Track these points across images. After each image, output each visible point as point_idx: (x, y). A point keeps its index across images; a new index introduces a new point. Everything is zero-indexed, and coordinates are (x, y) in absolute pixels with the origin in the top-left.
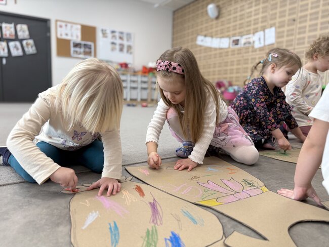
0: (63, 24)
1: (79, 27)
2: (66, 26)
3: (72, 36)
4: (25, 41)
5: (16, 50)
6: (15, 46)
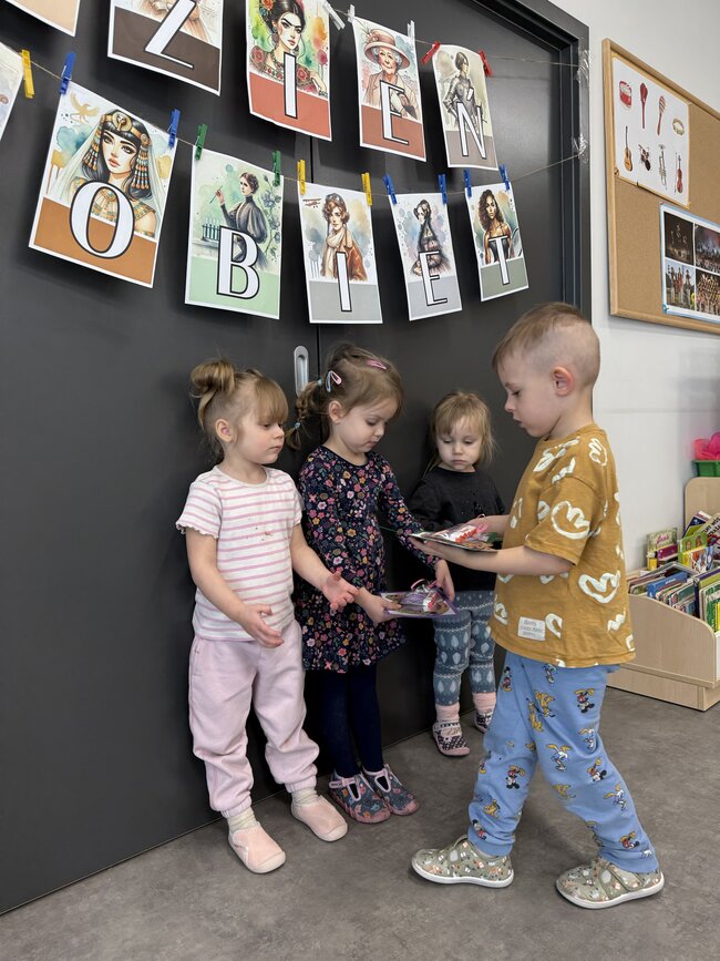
2: (644, 96)
3: (663, 172)
4: (478, 191)
5: (430, 267)
6: (423, 227)
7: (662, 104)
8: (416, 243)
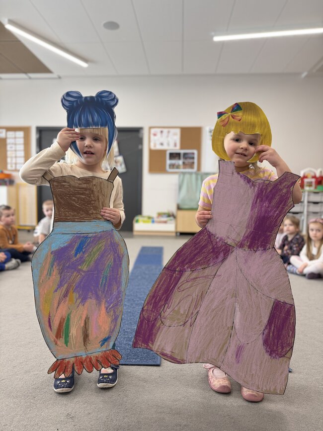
1: (178, 131)
2: (162, 132)
7: (169, 132)
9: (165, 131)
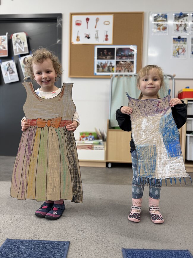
0: (83, 18)
1: (111, 18)
3: (97, 38)
4: (22, 58)
5: (10, 74)
6: (8, 67)
7: (97, 20)
8: (6, 70)
9: (92, 18)
